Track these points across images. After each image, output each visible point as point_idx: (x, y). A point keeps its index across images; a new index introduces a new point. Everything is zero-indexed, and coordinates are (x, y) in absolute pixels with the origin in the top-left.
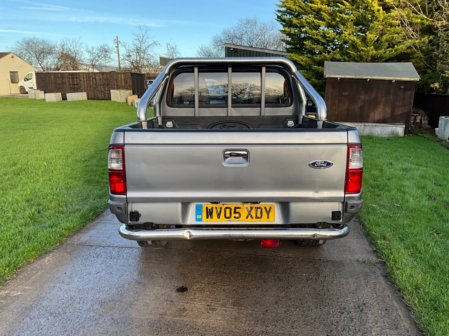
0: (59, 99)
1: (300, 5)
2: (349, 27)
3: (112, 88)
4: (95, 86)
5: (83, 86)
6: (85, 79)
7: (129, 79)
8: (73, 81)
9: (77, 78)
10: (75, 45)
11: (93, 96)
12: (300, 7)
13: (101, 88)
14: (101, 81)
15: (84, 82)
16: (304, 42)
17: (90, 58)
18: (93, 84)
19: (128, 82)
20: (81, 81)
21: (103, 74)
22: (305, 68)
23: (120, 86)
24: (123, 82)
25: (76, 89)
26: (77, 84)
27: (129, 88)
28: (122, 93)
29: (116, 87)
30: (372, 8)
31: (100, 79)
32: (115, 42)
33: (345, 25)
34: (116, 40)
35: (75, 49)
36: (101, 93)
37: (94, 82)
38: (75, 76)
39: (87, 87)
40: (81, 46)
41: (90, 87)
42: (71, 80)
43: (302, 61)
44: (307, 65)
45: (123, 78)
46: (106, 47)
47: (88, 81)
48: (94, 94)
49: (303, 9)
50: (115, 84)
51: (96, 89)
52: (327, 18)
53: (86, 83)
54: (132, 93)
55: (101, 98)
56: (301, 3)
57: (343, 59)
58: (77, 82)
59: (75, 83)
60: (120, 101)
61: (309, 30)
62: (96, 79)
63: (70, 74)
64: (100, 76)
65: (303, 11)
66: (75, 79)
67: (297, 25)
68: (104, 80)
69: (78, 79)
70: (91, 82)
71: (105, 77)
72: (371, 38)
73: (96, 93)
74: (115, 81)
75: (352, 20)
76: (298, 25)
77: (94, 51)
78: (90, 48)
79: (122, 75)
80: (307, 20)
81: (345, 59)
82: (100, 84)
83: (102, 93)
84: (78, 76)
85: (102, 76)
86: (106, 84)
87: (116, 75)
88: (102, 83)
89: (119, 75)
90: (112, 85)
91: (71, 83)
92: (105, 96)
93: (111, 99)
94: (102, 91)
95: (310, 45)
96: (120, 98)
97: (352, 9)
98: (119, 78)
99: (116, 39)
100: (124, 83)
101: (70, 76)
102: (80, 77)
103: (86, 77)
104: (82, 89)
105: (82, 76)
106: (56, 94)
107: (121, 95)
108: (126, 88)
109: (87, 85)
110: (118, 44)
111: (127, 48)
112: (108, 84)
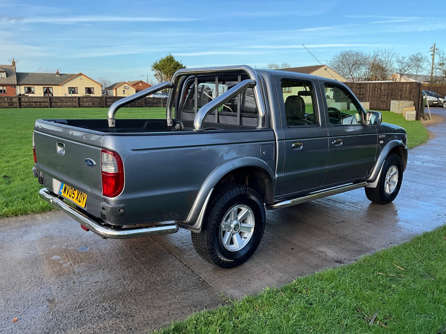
0: (344, 109)
3: (395, 98)
4: (379, 96)
5: (368, 96)
6: (371, 89)
7: (414, 89)
8: (360, 91)
9: (363, 88)
10: (387, 55)
11: (375, 105)
13: (384, 98)
14: (386, 91)
15: (369, 92)
17: (399, 67)
18: (377, 94)
19: (412, 93)
20: (367, 91)
21: (388, 84)
23: (404, 96)
24: (407, 93)
25: (361, 99)
26: (363, 94)
27: (412, 98)
28: (401, 104)
29: (399, 97)
31: (385, 90)
32: (432, 49)
34: (433, 48)
35: (387, 59)
36: (383, 103)
37: (379, 92)
38: (362, 87)
39: (371, 97)
40: (393, 57)
41: (374, 97)
42: (358, 90)
45: (408, 88)
46: (419, 56)
47: (373, 91)
48: (377, 104)
50: (398, 94)
51: (379, 100)
53: (371, 93)
54: (413, 104)
55: (382, 108)
58: (363, 92)
59: (362, 93)
60: (397, 112)
62: (381, 90)
63: (358, 84)
64: (385, 86)
66: (362, 89)
68: (388, 90)
69: (364, 90)
70: (376, 92)
71: (390, 87)
73: (379, 103)
74: (399, 91)
77: (405, 61)
78: (400, 58)
79: (408, 85)
82: (384, 94)
83: (385, 104)
84: (365, 87)
85: (387, 87)
86: (390, 93)
87: (401, 85)
88: (386, 93)
89: (405, 85)
90: (395, 96)
91: (358, 92)
92: (387, 107)
93: (389, 110)
94: (384, 102)
96: (397, 109)
98: (404, 88)
99: (433, 46)
100: (409, 94)
101: (358, 87)
102: (366, 87)
103: (372, 87)
104: (366, 99)
105: (369, 86)
106: (342, 103)
107: (399, 106)
108: (409, 99)
109: (372, 95)
110: (434, 52)
111: (441, 56)
112: (392, 94)
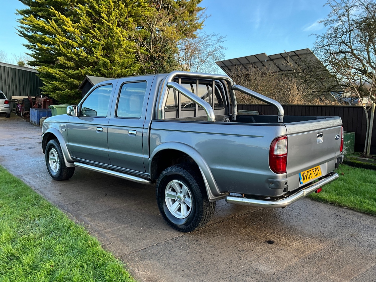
1: (53, 26)
2: (99, 50)
12: (53, 27)
16: (58, 58)
22: (59, 80)
30: (119, 38)
33: (96, 48)
43: (56, 73)
44: (61, 78)
49: (55, 29)
52: (79, 40)
56: (54, 24)
57: (96, 75)
61: (63, 48)
65: (55, 31)
67: (50, 42)
72: (118, 60)
75: (102, 45)
76: (52, 43)
80: (61, 39)
81: (97, 74)
95: (63, 61)
97: (101, 36)
